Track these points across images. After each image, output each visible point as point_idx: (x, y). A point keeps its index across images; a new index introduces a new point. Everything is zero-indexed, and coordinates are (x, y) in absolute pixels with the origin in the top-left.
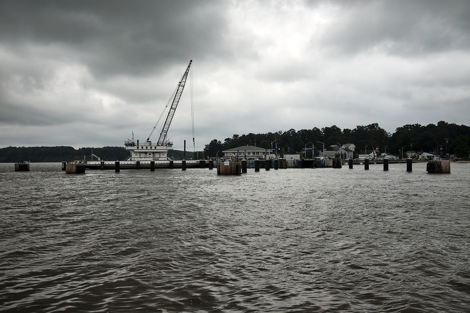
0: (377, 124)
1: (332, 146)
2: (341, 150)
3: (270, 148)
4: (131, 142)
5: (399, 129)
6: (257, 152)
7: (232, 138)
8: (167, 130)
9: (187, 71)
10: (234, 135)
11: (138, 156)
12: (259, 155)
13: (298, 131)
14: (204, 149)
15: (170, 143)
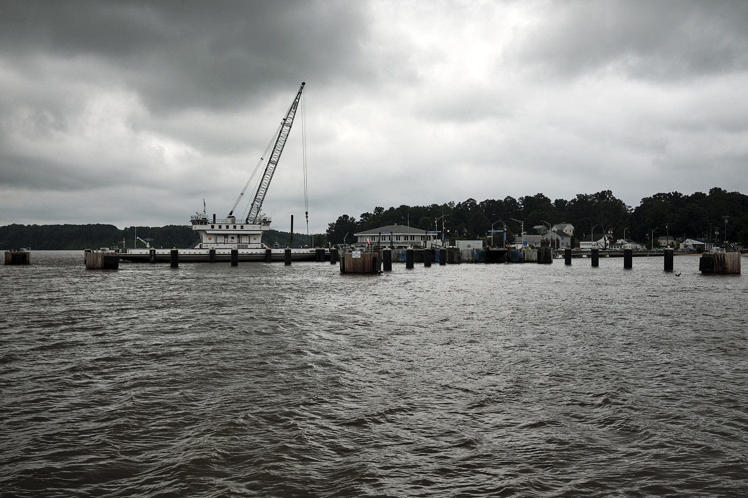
0: (610, 193)
1: (536, 227)
2: (552, 234)
3: (433, 229)
4: (202, 217)
5: (645, 200)
6: (411, 236)
7: (373, 213)
8: (263, 198)
9: (297, 100)
10: (377, 207)
11: (213, 241)
12: (415, 241)
13: (482, 203)
14: (327, 231)
15: (266, 220)
